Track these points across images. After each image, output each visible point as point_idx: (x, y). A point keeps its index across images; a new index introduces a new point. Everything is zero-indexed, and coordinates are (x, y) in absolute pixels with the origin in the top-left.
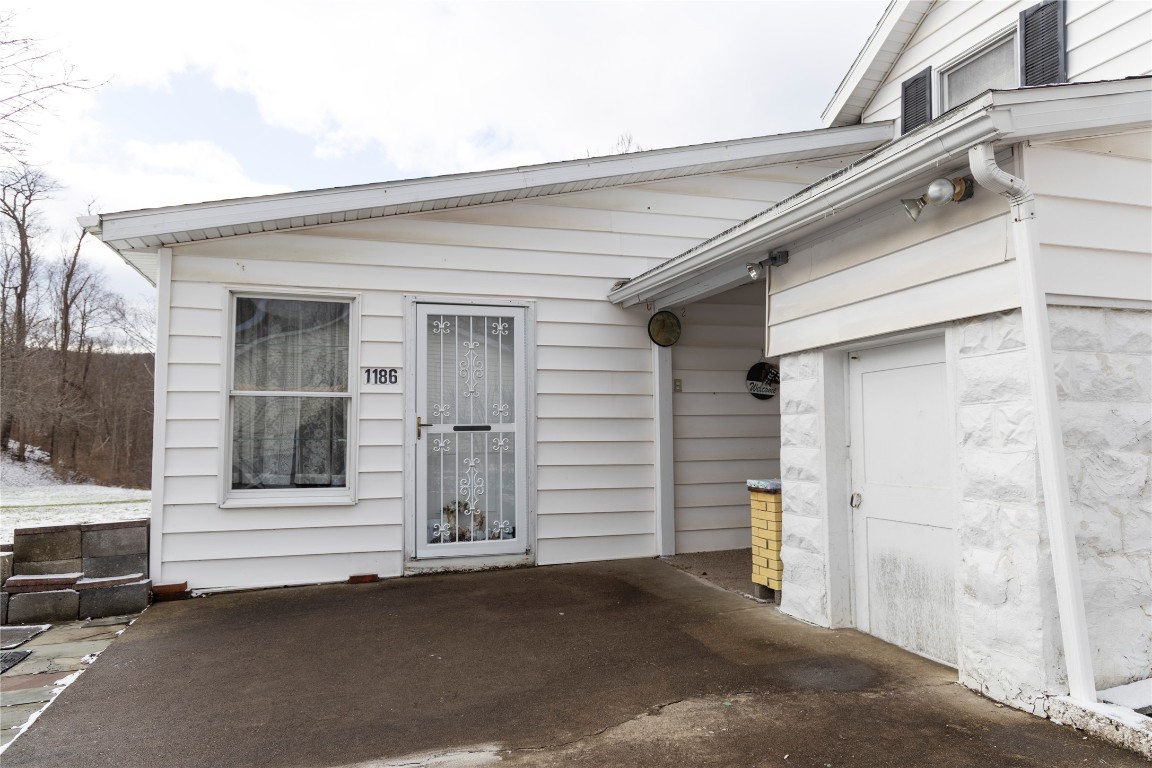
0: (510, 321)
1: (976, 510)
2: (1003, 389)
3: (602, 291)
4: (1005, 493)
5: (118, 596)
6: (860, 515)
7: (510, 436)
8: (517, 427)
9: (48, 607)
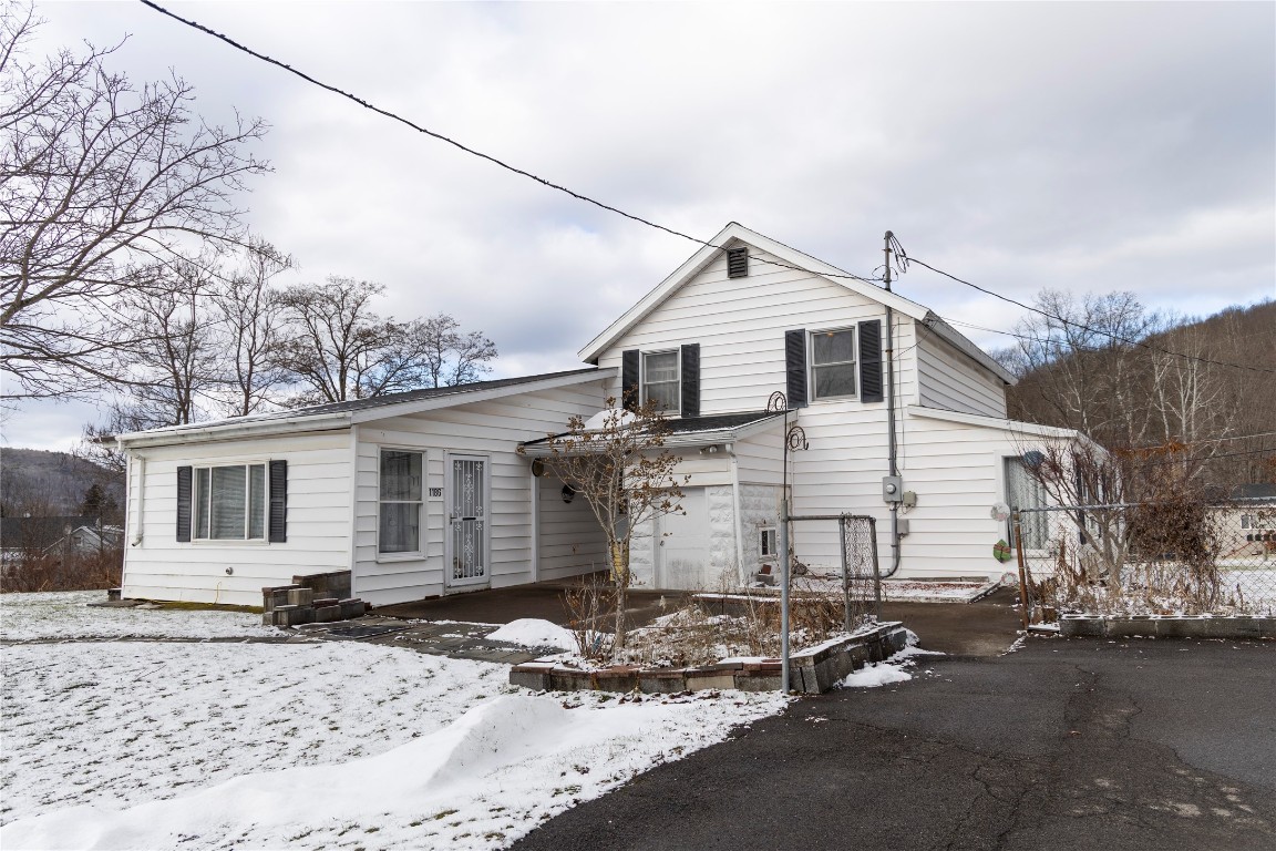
0: (482, 463)
1: (716, 541)
2: (725, 506)
3: (513, 448)
4: (725, 535)
5: (355, 608)
6: (663, 549)
7: (482, 522)
8: (484, 518)
9: (330, 614)
